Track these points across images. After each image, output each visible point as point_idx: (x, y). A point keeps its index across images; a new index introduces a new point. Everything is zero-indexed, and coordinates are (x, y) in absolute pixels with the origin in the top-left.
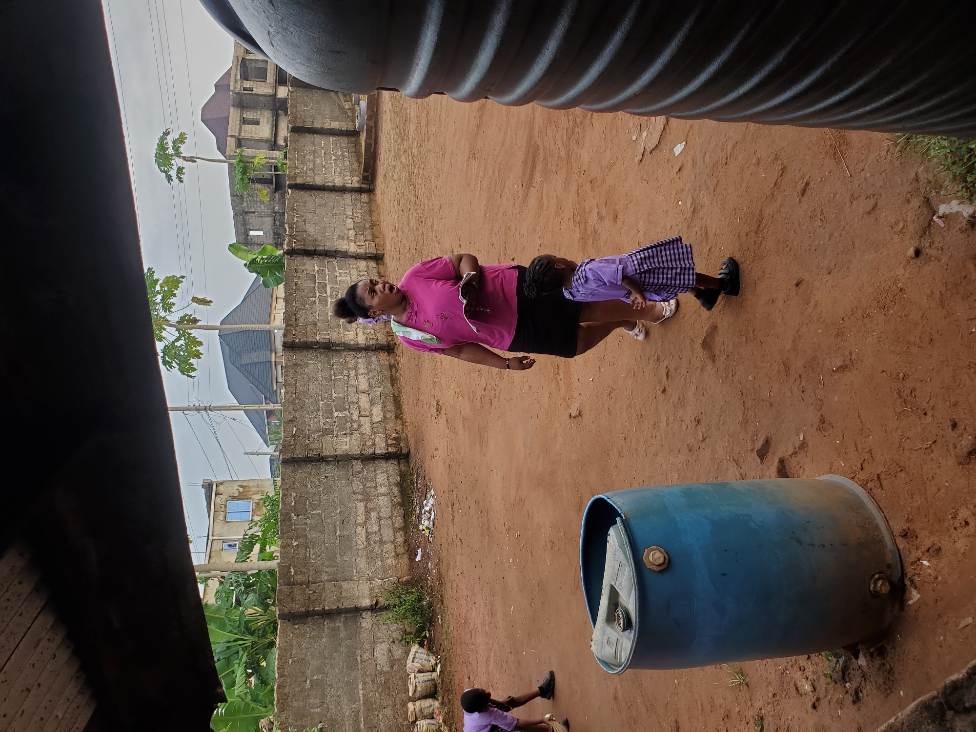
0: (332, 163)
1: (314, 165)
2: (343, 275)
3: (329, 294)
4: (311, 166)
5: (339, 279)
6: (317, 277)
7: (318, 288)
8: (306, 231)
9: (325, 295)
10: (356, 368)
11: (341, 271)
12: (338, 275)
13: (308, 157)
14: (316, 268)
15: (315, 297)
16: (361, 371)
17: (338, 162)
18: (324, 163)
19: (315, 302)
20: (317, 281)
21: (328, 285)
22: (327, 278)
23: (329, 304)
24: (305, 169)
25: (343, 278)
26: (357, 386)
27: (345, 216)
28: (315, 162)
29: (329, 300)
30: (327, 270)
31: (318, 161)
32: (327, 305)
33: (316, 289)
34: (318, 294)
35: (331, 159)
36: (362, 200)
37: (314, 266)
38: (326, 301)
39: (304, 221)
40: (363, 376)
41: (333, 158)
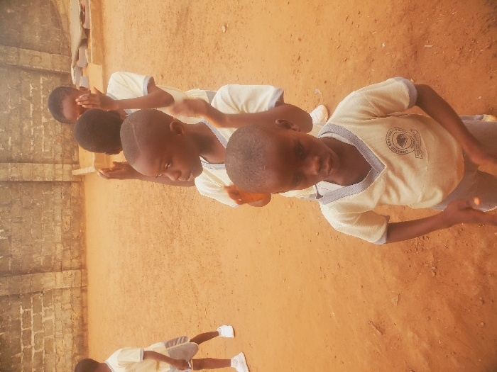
0: (41, 130)
1: (21, 134)
2: (48, 313)
3: (33, 344)
4: (17, 137)
5: (44, 320)
6: (22, 324)
7: (23, 339)
8: (11, 256)
9: (29, 347)
11: (47, 308)
13: (13, 118)
15: (20, 351)
17: (49, 127)
18: (33, 131)
19: (20, 358)
20: (23, 329)
21: (33, 332)
22: (32, 322)
23: (33, 357)
24: (10, 143)
25: (48, 318)
27: (53, 224)
28: (21, 127)
29: (34, 351)
30: (32, 311)
31: (26, 128)
32: (31, 360)
33: (21, 341)
34: (22, 347)
35: (40, 122)
36: (72, 195)
37: (19, 309)
38: (30, 353)
39: (10, 237)
41: (44, 120)
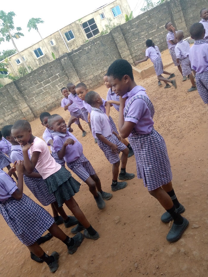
0: (144, 40)
1: (139, 33)
3: (45, 86)
4: (137, 32)
5: (56, 86)
6: (52, 77)
8: (80, 57)
9: (43, 85)
10: (12, 113)
11: (62, 84)
12: (59, 84)
13: (145, 25)
14: (57, 74)
15: (40, 82)
16: (13, 115)
18: (143, 36)
19: (37, 83)
20: (50, 79)
21: (50, 83)
22: (54, 81)
23: (39, 89)
26: (5, 116)
27: (101, 68)
28: (142, 31)
30: (59, 79)
33: (45, 81)
34: (42, 82)
40: (11, 117)
